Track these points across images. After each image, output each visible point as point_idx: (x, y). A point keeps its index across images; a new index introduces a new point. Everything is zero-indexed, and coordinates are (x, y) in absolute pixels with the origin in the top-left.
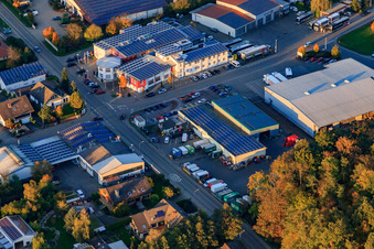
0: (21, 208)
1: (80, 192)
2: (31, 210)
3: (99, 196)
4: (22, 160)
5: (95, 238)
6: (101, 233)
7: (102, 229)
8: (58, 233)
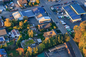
0: (18, 27)
1: (34, 25)
2: (20, 28)
3: (38, 26)
4: (21, 15)
5: (34, 37)
6: (36, 36)
7: (37, 35)
8: (26, 35)
